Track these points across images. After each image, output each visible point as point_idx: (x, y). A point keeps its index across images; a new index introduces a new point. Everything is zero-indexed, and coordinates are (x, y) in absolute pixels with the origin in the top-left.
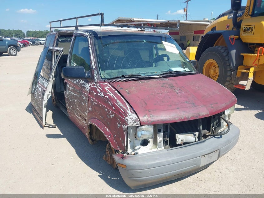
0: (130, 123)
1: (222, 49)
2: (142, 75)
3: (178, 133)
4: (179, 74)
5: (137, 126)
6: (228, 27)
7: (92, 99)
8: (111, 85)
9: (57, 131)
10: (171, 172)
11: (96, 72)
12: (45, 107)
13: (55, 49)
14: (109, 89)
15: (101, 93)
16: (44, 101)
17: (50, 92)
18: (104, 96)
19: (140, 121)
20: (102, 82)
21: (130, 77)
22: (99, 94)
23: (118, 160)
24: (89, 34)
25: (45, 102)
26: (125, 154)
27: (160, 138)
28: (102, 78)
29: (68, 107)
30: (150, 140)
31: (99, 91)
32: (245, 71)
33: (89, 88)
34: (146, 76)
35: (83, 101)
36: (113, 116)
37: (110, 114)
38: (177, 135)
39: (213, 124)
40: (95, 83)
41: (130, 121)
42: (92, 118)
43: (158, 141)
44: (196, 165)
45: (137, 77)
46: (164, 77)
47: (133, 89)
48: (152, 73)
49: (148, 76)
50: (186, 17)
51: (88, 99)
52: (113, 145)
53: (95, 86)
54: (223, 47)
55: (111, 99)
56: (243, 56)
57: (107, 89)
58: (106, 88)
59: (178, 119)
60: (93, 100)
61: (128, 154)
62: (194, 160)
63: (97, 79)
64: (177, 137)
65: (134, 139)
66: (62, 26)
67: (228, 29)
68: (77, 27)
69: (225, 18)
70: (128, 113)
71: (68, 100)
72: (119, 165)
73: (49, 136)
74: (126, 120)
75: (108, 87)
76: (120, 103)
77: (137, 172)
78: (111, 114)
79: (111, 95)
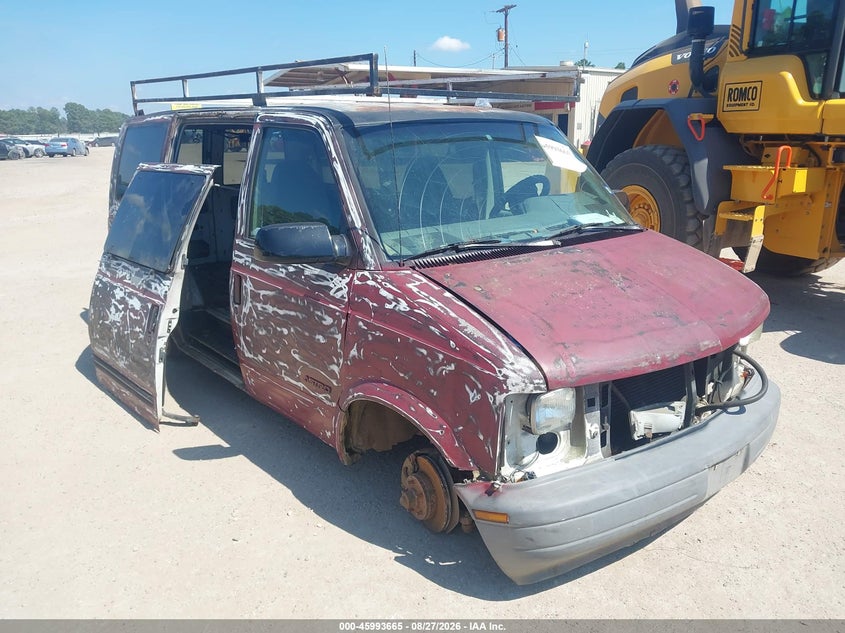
0: (517, 384)
1: (664, 154)
2: (504, 242)
3: (633, 408)
4: (602, 233)
5: (539, 392)
6: (674, 87)
7: (361, 323)
8: (426, 276)
9: (203, 436)
10: (636, 523)
11: (368, 237)
12: (161, 358)
13: (178, 169)
14: (421, 287)
15: (398, 302)
16: (159, 341)
17: (175, 311)
18: (408, 309)
19: (545, 377)
20: (391, 266)
21: (470, 249)
22: (388, 306)
23: (477, 499)
24: (321, 118)
25: (161, 344)
26: (498, 482)
27: (593, 426)
28: (387, 255)
29: (248, 355)
30: (562, 433)
31: (390, 296)
32: (738, 217)
33: (345, 291)
34: (514, 244)
35: (324, 330)
36: (450, 368)
37: (437, 362)
38: (632, 412)
39: (712, 376)
40: (366, 273)
41: (513, 378)
42: (362, 382)
43: (588, 435)
44: (695, 496)
45: (491, 248)
46: (565, 243)
47: (496, 283)
48: (526, 233)
49: (519, 241)
50: (506, 56)
51: (346, 323)
52: (452, 458)
53: (371, 283)
54: (667, 149)
55: (436, 318)
56: (729, 173)
57: (415, 290)
58: (410, 286)
59: (647, 364)
60: (366, 324)
61: (504, 480)
62: (691, 481)
63: (375, 260)
64: (633, 419)
65: (519, 435)
66: (188, 96)
67: (673, 96)
68: (259, 99)
69: (664, 61)
70: (505, 357)
71: (247, 331)
72: (478, 514)
73: (186, 454)
74: (501, 378)
75: (416, 283)
76: (471, 329)
77: (545, 530)
78: (442, 364)
79: (436, 306)
